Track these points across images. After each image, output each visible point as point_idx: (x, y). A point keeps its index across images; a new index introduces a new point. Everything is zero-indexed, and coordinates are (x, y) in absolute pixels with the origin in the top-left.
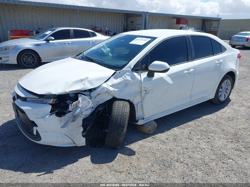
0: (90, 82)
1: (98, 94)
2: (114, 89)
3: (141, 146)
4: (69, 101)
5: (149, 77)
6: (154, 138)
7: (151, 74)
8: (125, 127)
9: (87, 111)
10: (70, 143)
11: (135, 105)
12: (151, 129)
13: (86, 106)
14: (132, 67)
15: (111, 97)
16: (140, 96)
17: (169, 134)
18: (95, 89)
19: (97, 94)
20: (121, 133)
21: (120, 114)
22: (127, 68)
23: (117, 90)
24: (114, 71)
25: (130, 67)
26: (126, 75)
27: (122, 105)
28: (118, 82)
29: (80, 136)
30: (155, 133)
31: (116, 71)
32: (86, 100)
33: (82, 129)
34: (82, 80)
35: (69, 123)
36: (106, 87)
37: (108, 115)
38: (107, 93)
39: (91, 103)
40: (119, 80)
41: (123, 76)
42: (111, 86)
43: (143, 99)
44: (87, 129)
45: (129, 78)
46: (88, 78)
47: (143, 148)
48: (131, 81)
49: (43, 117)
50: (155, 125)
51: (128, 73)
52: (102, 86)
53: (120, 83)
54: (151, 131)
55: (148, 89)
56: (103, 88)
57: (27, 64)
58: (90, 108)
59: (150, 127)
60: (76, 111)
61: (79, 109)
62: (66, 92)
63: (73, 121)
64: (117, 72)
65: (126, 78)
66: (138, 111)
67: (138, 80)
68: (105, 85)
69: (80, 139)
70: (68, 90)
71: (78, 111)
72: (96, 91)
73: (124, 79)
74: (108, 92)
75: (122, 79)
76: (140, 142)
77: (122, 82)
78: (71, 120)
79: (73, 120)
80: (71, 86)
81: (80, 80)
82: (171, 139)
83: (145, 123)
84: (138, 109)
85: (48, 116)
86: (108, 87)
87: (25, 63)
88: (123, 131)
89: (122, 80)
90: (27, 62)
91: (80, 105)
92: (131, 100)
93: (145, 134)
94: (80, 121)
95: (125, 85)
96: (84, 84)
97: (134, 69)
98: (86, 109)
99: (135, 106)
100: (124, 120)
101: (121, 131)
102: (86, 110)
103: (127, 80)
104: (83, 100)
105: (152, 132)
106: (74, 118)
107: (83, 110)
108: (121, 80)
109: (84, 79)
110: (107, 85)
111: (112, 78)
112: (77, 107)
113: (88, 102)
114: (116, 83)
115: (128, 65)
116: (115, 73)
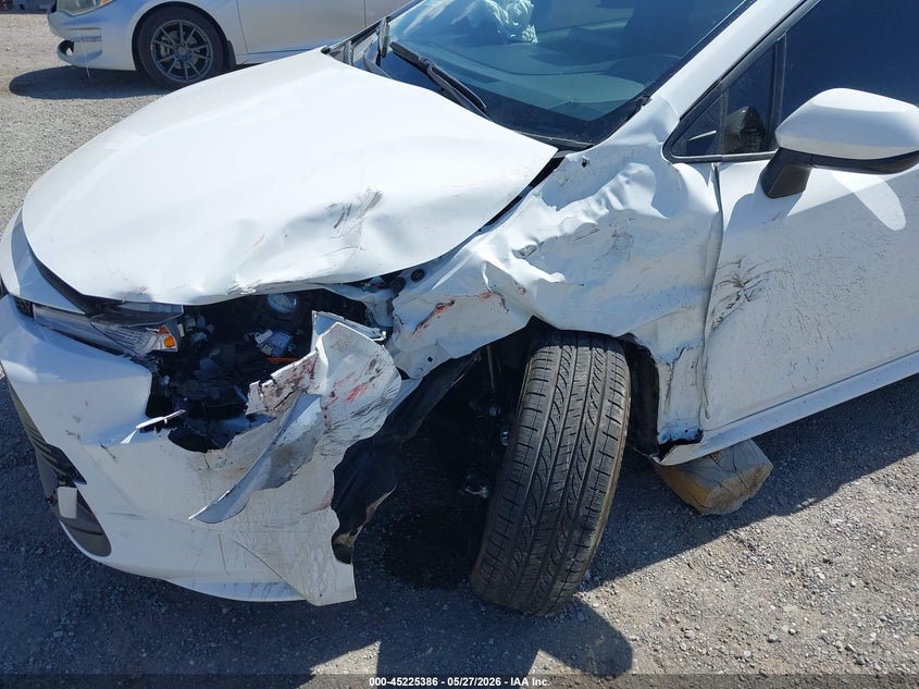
0: (392, 228)
1: (440, 307)
2: (539, 274)
3: (676, 599)
4: (269, 333)
5: (769, 197)
6: (751, 547)
7: (785, 178)
8: (597, 528)
9: (364, 419)
10: (270, 584)
11: (658, 366)
12: (736, 492)
13: (356, 390)
14: (672, 125)
15: (518, 323)
16: (696, 314)
17: (834, 522)
18: (419, 273)
19: (432, 307)
20: (564, 558)
21: (571, 441)
22: (638, 131)
23: (556, 278)
24: (548, 152)
25: (654, 126)
26: (622, 178)
27: (582, 377)
28: (569, 229)
29: (320, 557)
30: (753, 510)
31: (562, 148)
32: (358, 352)
33: (332, 522)
34: (341, 214)
35: (247, 491)
36: (488, 263)
37: (493, 412)
38: (496, 300)
39: (389, 371)
40: (578, 214)
41: (606, 189)
42: (521, 254)
43: (714, 329)
44: (368, 510)
45: (640, 200)
46: (377, 197)
47: (684, 622)
48: (654, 218)
49: (107, 438)
50: (759, 470)
51: (637, 168)
52: (467, 252)
53: (583, 234)
54: (733, 498)
55: (754, 273)
56: (473, 271)
57: (175, 71)
58: (383, 402)
59: (731, 482)
60: (291, 419)
61: (315, 407)
62: (240, 290)
63: (276, 481)
64: (570, 156)
65: (621, 200)
66: (675, 395)
67: (700, 214)
68: (484, 250)
69: (321, 572)
70: (246, 283)
71: (308, 417)
72: (428, 289)
73: (609, 205)
74: (501, 290)
75: (595, 207)
76: (670, 572)
77: (593, 229)
78: (262, 474)
79: (272, 473)
80: (268, 250)
81: (331, 215)
82: (849, 560)
83: (704, 457)
84: (672, 385)
85: (127, 440)
86: (505, 261)
87: (166, 65)
88: (580, 546)
89: (594, 215)
90: (173, 60)
91: (322, 385)
92: (642, 339)
93: (697, 512)
94: (318, 477)
95: (614, 247)
96: (351, 242)
97: (682, 141)
98: (356, 410)
99: (663, 371)
100: (591, 483)
101: (566, 550)
102: (359, 414)
103: (632, 215)
104: (339, 348)
105: (737, 505)
106: (284, 463)
107: (341, 412)
108: (587, 213)
109: (356, 202)
110: (500, 244)
111: (530, 199)
112: (299, 393)
113: (373, 364)
114: (559, 234)
115: (644, 113)
116: (554, 164)
